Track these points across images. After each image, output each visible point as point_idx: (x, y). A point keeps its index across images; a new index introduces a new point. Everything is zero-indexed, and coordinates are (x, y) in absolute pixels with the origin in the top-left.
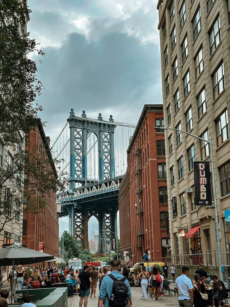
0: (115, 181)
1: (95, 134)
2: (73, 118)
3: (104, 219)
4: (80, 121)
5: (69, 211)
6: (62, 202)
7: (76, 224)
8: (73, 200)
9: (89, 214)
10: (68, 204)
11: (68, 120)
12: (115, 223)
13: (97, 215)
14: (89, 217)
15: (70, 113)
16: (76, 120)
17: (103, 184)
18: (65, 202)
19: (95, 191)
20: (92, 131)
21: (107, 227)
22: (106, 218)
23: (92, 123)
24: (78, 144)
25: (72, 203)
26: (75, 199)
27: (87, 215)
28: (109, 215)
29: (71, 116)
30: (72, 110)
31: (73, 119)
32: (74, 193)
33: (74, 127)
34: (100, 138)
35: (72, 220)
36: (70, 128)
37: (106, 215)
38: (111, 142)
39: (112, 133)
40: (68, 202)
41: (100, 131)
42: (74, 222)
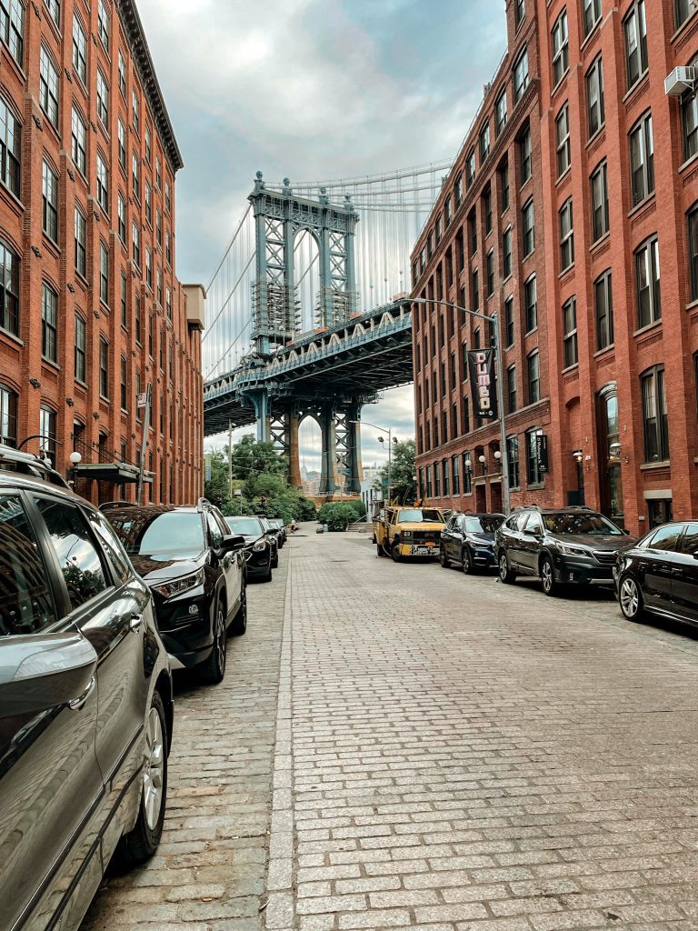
0: (363, 323)
1: (313, 235)
2: (261, 191)
3: (332, 423)
4: (277, 201)
5: (255, 404)
6: (241, 384)
7: (272, 433)
8: (265, 378)
9: (301, 413)
10: (253, 387)
11: (251, 198)
12: (357, 432)
13: (319, 414)
14: (301, 418)
15: (256, 181)
16: (269, 198)
17: (334, 335)
18: (246, 384)
19: (315, 354)
20: (306, 227)
21: (339, 441)
22: (336, 422)
23: (305, 208)
24: (274, 255)
25: (261, 386)
26: (270, 376)
27: (297, 413)
28: (344, 415)
29: (256, 188)
30: (259, 175)
31: (261, 195)
32: (268, 363)
33: (263, 215)
34: (324, 245)
35: (264, 424)
36: (255, 217)
37: (337, 414)
38: (347, 256)
39: (348, 235)
40: (253, 383)
41: (324, 228)
42: (268, 428)
